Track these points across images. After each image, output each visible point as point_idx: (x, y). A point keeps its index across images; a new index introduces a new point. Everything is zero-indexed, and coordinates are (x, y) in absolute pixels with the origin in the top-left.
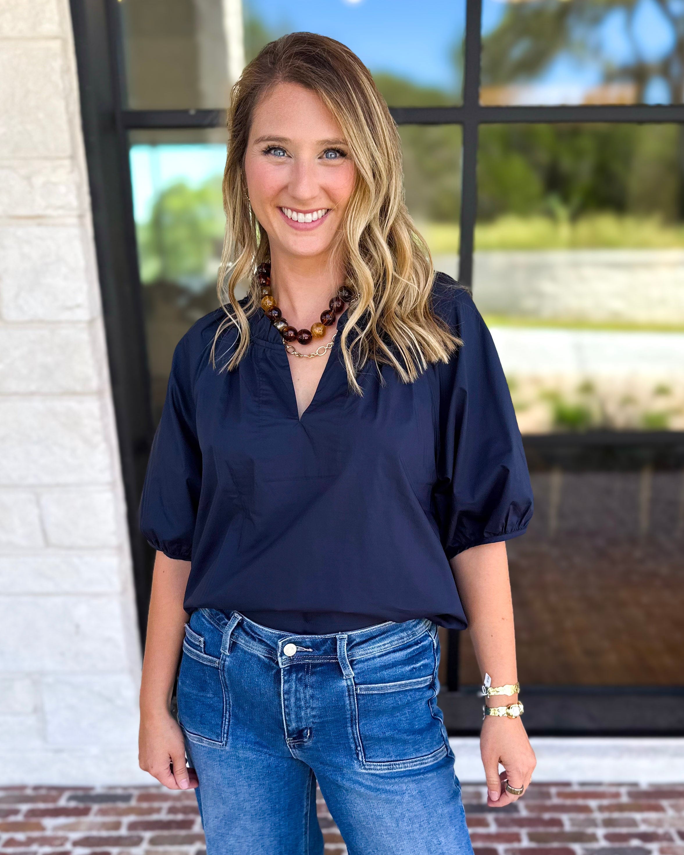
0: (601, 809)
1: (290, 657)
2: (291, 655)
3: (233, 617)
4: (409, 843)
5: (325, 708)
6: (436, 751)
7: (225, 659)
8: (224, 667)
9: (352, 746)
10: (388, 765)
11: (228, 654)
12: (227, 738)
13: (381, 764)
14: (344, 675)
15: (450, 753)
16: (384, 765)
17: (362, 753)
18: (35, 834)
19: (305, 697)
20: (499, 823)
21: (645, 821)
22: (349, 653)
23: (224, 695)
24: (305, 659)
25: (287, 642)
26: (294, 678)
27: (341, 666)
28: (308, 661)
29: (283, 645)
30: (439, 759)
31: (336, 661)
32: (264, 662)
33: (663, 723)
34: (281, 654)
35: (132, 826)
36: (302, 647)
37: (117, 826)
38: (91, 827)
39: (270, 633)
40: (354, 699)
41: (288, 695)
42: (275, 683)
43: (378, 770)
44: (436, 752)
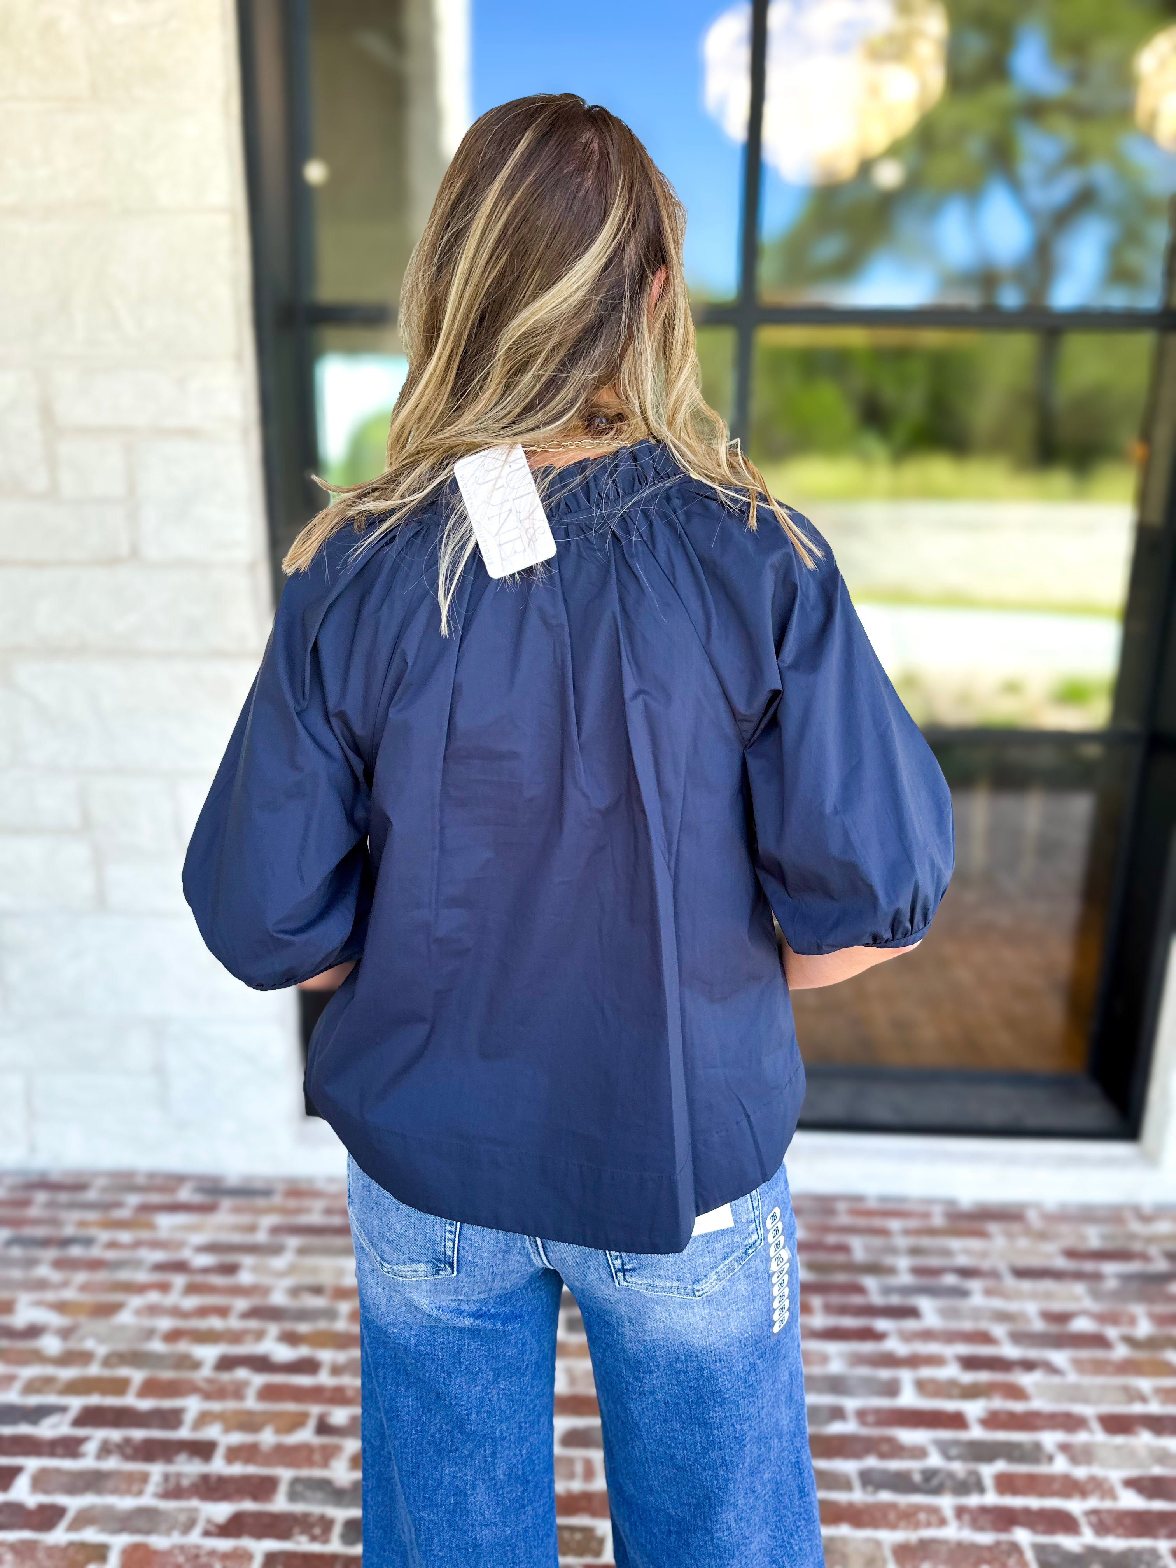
0: (907, 1232)
18: (145, 1235)
21: (967, 1252)
33: (993, 1116)
35: (275, 1230)
37: (252, 1228)
38: (220, 1228)
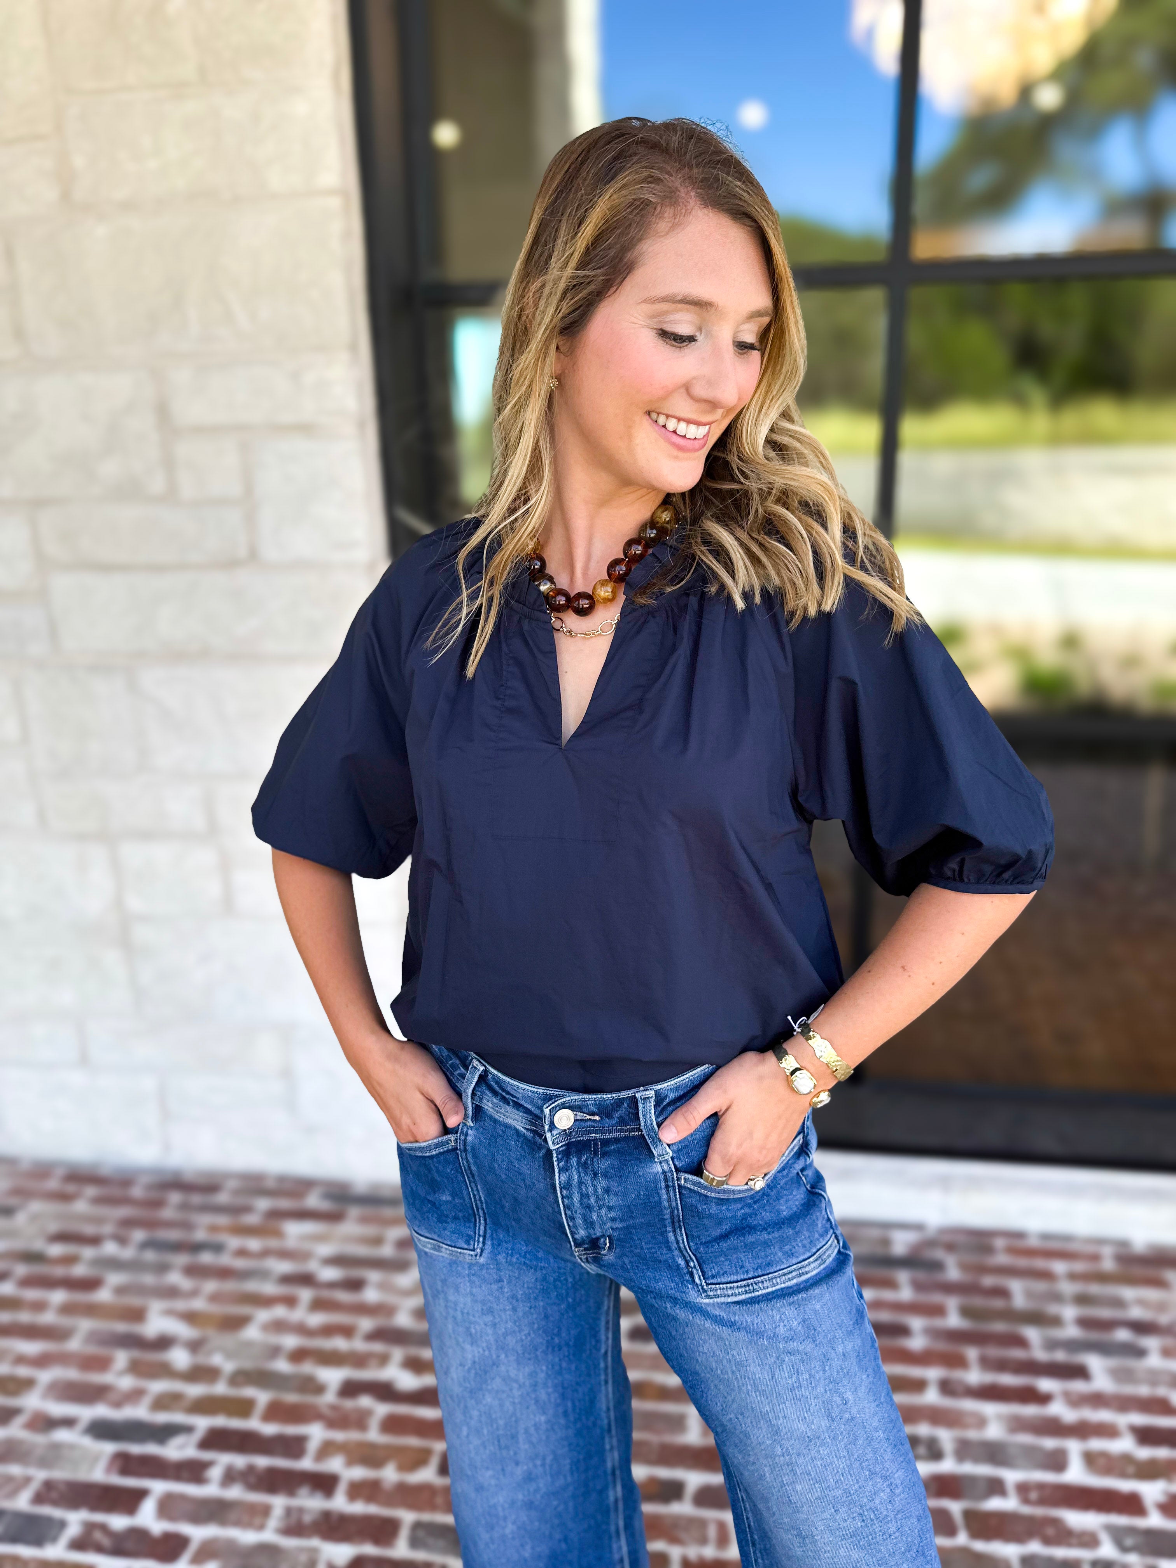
0: (1073, 1277)
1: (565, 1130)
2: (566, 1128)
3: (471, 1067)
4: (794, 1405)
5: (629, 1206)
6: (821, 1248)
7: (467, 1132)
8: (465, 1144)
9: (679, 1262)
10: (745, 1286)
11: (472, 1125)
12: (484, 1243)
13: (732, 1285)
14: (656, 1155)
15: (843, 1245)
16: (737, 1287)
17: (697, 1271)
18: (273, 1243)
19: (595, 1191)
20: (918, 1286)
21: (1142, 1303)
22: (660, 1119)
23: (470, 1188)
24: (590, 1132)
25: (558, 1108)
26: (575, 1164)
27: (649, 1142)
28: (594, 1135)
29: (552, 1114)
30: (828, 1262)
31: (640, 1133)
32: (525, 1138)
34: (550, 1126)
35: (400, 1244)
36: (584, 1113)
37: (378, 1241)
38: (347, 1239)
39: (531, 1092)
40: (675, 1192)
41: (568, 1190)
42: (545, 1169)
43: (728, 1296)
44: (821, 1250)
